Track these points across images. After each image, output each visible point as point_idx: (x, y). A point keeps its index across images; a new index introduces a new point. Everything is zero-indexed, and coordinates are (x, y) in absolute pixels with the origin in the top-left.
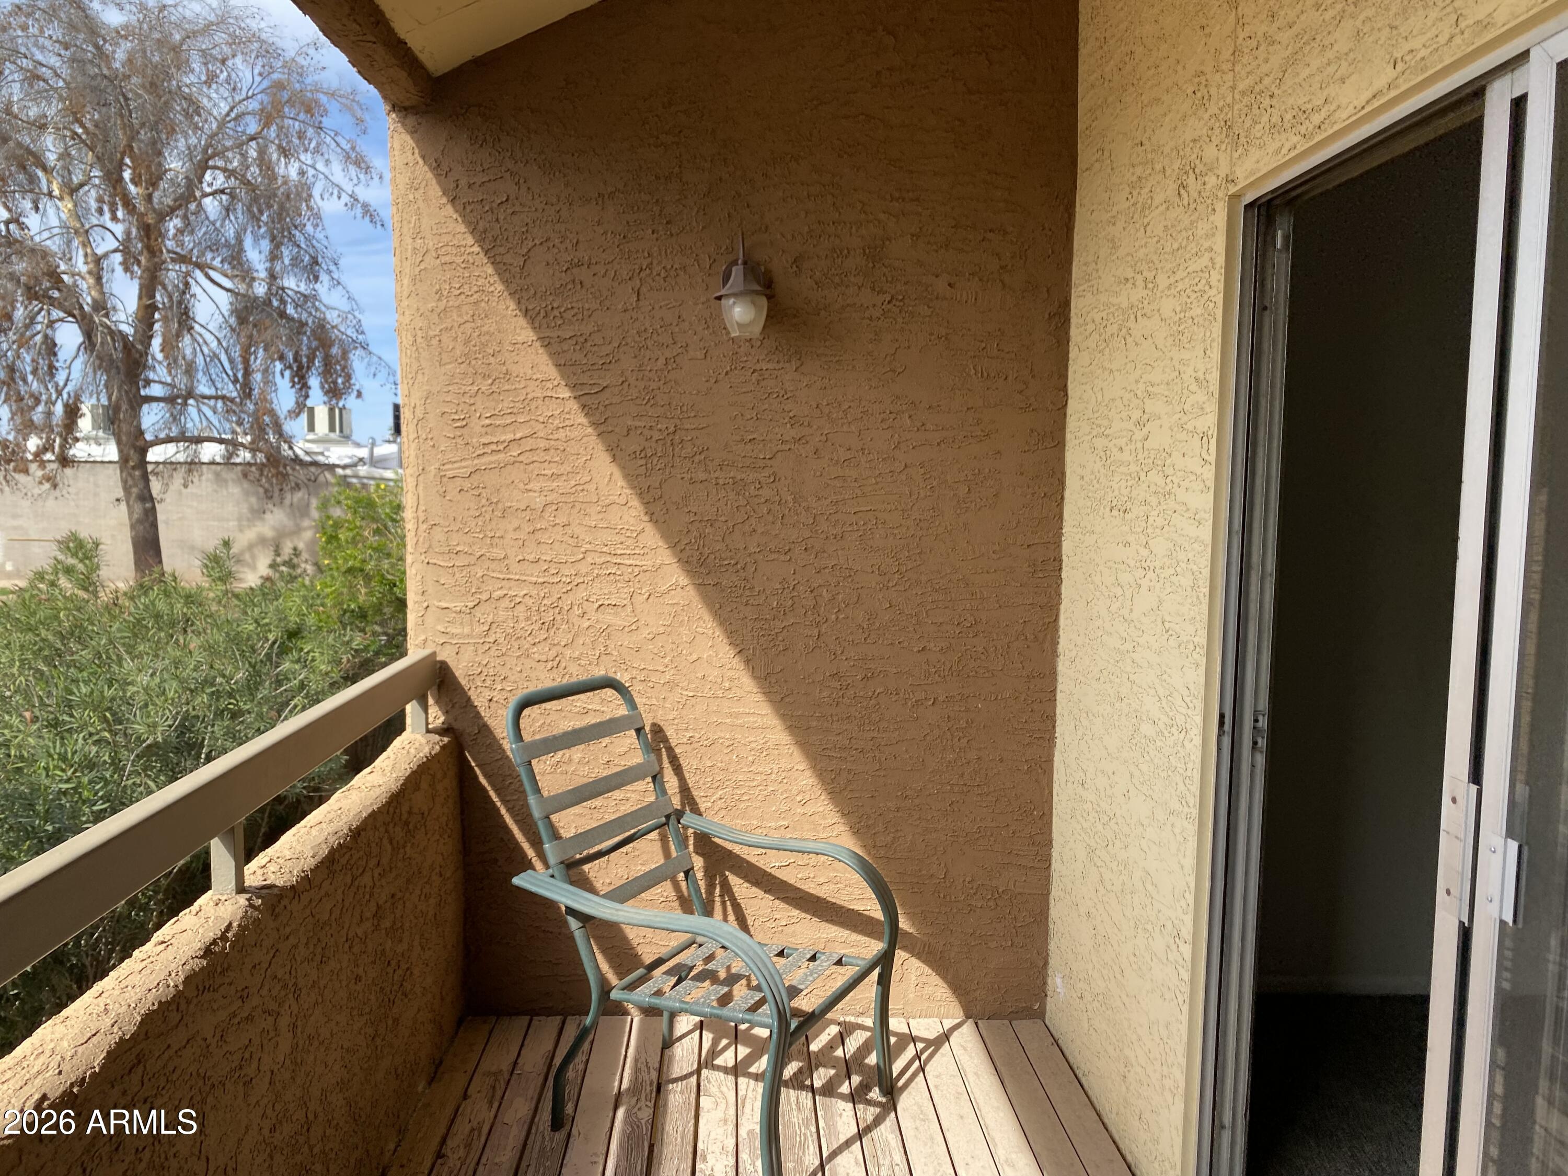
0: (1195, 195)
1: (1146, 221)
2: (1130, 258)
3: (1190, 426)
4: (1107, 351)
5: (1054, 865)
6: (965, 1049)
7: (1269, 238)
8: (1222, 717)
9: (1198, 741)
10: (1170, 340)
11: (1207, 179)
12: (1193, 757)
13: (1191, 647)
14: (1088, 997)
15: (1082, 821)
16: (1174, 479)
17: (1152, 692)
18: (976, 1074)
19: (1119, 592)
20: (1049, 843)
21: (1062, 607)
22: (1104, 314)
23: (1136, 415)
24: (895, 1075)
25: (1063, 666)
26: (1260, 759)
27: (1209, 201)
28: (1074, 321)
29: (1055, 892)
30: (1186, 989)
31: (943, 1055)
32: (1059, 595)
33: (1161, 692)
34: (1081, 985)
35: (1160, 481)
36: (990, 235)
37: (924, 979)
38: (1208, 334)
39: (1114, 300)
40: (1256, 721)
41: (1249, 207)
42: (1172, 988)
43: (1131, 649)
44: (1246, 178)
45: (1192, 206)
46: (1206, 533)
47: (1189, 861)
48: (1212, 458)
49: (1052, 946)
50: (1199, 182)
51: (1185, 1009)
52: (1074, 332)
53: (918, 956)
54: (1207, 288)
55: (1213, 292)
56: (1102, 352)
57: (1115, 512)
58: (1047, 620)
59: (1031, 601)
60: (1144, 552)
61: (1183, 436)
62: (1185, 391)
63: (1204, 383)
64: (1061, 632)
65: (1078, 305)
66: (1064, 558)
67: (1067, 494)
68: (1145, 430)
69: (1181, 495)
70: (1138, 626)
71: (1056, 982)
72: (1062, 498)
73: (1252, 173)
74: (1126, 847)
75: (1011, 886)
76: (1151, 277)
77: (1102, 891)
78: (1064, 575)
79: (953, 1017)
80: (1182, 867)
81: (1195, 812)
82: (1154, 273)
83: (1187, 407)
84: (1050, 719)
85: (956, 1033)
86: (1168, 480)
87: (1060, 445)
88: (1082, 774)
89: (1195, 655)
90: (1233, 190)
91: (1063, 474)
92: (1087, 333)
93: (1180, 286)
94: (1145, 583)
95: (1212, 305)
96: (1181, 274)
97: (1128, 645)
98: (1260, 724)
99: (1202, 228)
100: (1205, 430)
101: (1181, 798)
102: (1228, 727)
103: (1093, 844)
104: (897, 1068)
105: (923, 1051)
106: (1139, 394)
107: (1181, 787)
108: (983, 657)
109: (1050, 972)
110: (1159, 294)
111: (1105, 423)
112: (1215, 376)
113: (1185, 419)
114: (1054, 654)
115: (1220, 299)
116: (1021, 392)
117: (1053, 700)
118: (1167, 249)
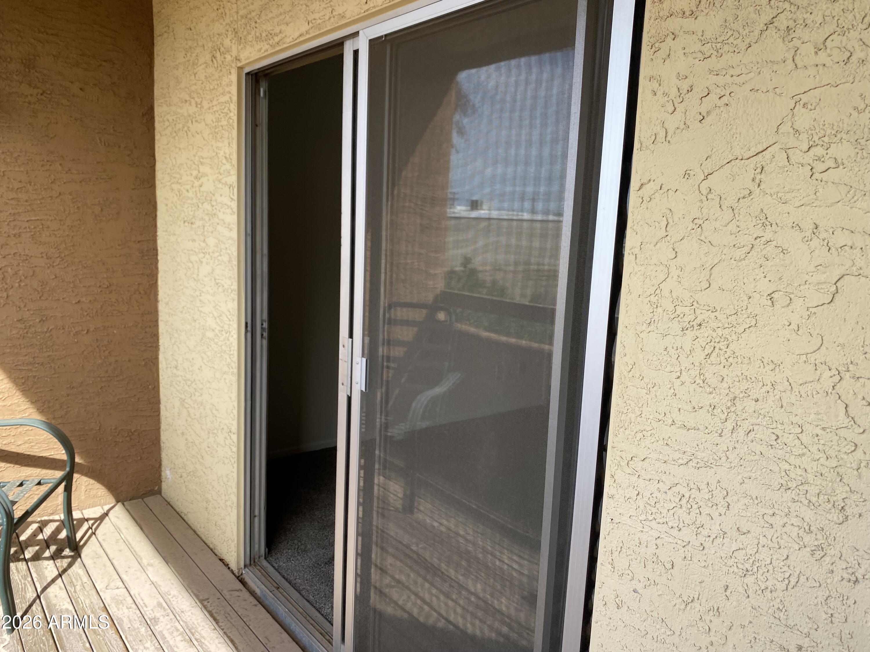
0: (220, 63)
1: (195, 71)
2: (187, 90)
3: (223, 181)
4: (177, 138)
5: (162, 413)
6: (118, 518)
7: (257, 91)
8: (246, 324)
9: (235, 336)
10: (211, 136)
11: (226, 56)
12: (233, 344)
13: (230, 291)
14: (185, 475)
15: (176, 386)
16: (217, 207)
17: (211, 315)
18: (126, 528)
19: (190, 265)
20: (158, 402)
21: (160, 275)
22: (174, 118)
23: (195, 173)
24: (78, 540)
25: (161, 307)
26: (265, 342)
27: (228, 68)
28: (157, 119)
29: (163, 426)
30: (235, 456)
31: (106, 524)
32: (157, 268)
33: (216, 314)
34: (180, 471)
35: (209, 207)
36: (104, 63)
37: (90, 487)
38: (230, 135)
39: (179, 110)
40: (262, 324)
41: (248, 74)
42: (228, 457)
43: (199, 294)
44: (245, 60)
45: (219, 68)
46: (234, 234)
47: (234, 395)
48: (235, 198)
49: (163, 455)
50: (222, 57)
51: (235, 465)
52: (157, 125)
53: (86, 475)
54: (229, 112)
55: (232, 114)
56: (174, 137)
57: (186, 224)
58: (151, 283)
59: (141, 272)
60: (203, 245)
61: (220, 186)
62: (220, 163)
63: (230, 160)
64: (159, 289)
65: (158, 110)
66: (159, 248)
67: (159, 214)
68: (200, 182)
69: (221, 215)
70: (202, 282)
71: (167, 473)
72: (156, 216)
73: (248, 58)
74: (201, 395)
75: (139, 428)
76: (199, 102)
77: (189, 419)
78: (159, 258)
79: (109, 504)
80: (231, 398)
81: (236, 371)
82: (201, 99)
83: (222, 171)
84: (156, 336)
85: (112, 511)
86: (214, 208)
87: (153, 186)
88: (175, 362)
89: (232, 295)
90: (239, 65)
91: (156, 203)
92: (165, 127)
93: (215, 109)
94: (204, 260)
95: (231, 121)
96: (215, 103)
97: (198, 293)
98: (264, 326)
99: (225, 81)
100: (231, 183)
101: (229, 365)
102: (249, 328)
103: (183, 397)
104: (79, 536)
105: (93, 525)
106: (196, 163)
107: (229, 360)
108: (116, 304)
109: (163, 469)
110: (204, 111)
111: (178, 176)
112: (235, 157)
113: (221, 177)
114: (156, 301)
115: (235, 118)
116: (129, 155)
117: (157, 326)
118: (208, 88)
